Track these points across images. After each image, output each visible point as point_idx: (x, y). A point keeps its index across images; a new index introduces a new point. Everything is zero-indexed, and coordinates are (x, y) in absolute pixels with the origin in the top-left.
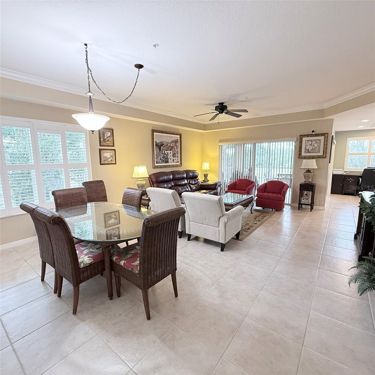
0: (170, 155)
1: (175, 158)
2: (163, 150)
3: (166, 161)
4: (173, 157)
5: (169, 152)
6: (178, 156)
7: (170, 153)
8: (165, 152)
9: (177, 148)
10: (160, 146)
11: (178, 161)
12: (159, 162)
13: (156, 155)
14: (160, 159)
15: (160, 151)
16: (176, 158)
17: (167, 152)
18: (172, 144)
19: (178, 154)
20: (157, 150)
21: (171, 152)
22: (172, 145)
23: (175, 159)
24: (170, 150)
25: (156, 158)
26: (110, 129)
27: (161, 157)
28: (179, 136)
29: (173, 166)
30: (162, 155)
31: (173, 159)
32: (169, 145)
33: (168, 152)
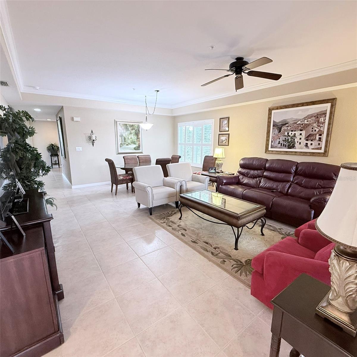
0: (298, 137)
1: (312, 142)
2: (285, 131)
3: (289, 145)
4: (307, 140)
5: (298, 133)
6: (320, 138)
7: (301, 134)
8: (288, 133)
9: (319, 126)
10: (281, 126)
11: (319, 146)
12: (276, 146)
13: (273, 137)
14: (279, 143)
15: (279, 133)
16: (315, 143)
17: (293, 133)
18: (306, 121)
19: (320, 135)
20: (275, 131)
21: (303, 133)
22: (306, 123)
23: (311, 144)
24: (301, 130)
25: (272, 142)
26: (227, 118)
27: (281, 140)
28: (329, 105)
29: (305, 154)
30: (282, 138)
31: (307, 144)
32: (299, 122)
33: (295, 134)
